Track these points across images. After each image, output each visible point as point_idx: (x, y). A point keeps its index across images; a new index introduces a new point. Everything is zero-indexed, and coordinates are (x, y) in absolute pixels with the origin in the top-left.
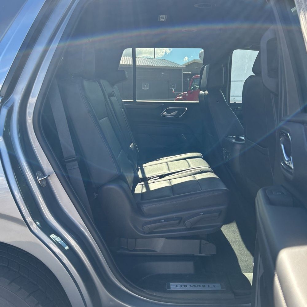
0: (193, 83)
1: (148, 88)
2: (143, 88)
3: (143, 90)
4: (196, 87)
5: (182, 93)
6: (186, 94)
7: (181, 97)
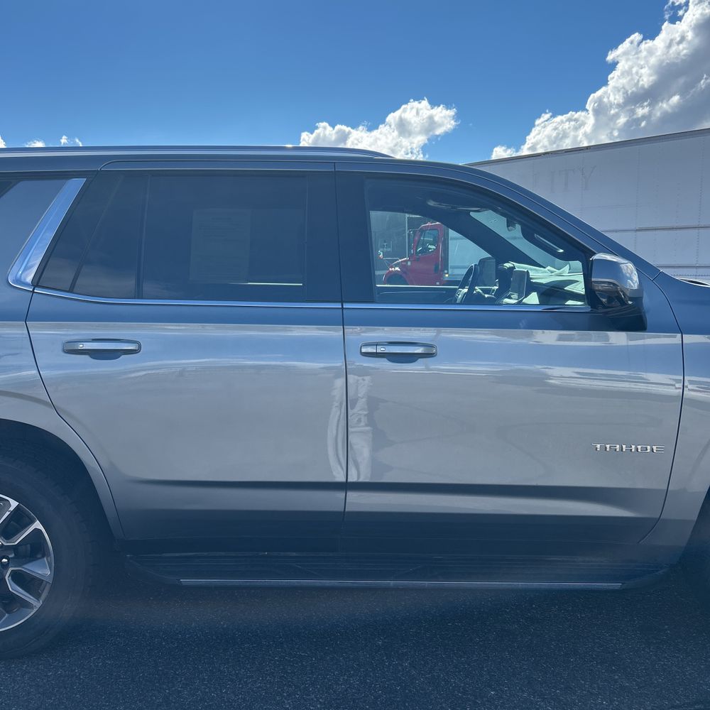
0: (422, 238)
4: (429, 246)
5: (400, 260)
6: (406, 261)
7: (397, 269)
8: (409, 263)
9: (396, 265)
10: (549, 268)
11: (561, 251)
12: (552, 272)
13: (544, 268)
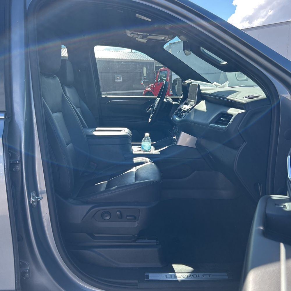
0: (160, 75)
1: (121, 81)
2: (116, 81)
3: (116, 82)
4: (164, 79)
5: (151, 85)
6: (153, 86)
7: (149, 89)
8: (155, 86)
9: (149, 87)
10: (215, 83)
11: (225, 63)
12: (217, 86)
13: (212, 83)
